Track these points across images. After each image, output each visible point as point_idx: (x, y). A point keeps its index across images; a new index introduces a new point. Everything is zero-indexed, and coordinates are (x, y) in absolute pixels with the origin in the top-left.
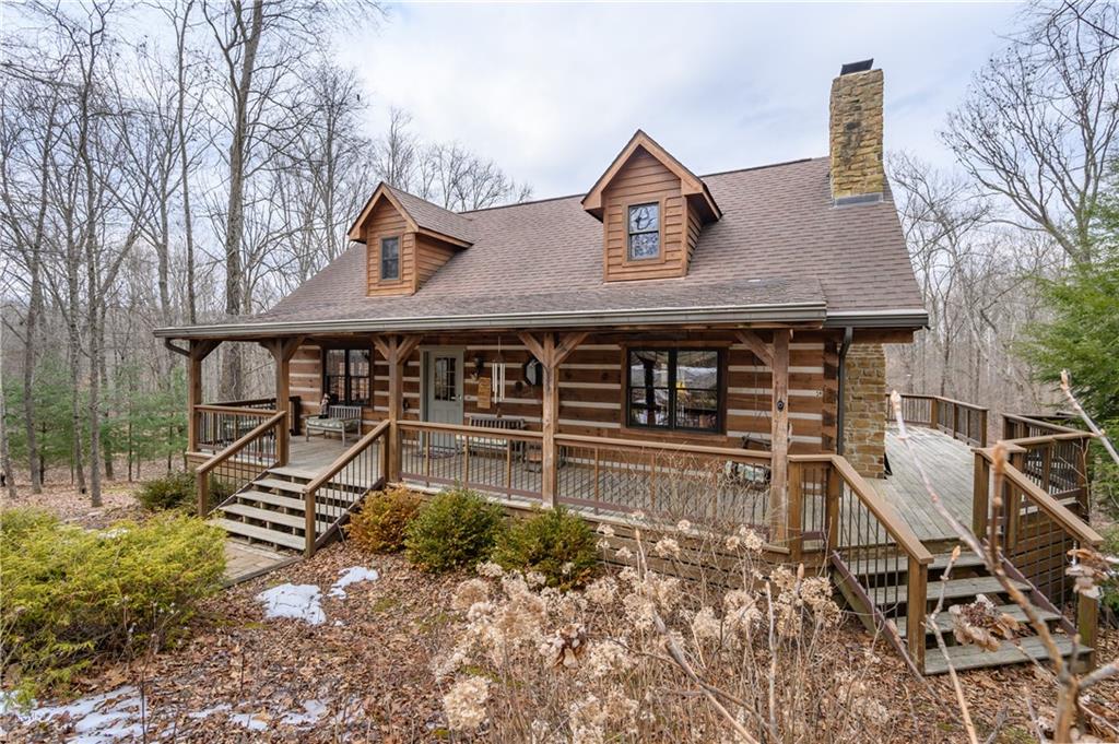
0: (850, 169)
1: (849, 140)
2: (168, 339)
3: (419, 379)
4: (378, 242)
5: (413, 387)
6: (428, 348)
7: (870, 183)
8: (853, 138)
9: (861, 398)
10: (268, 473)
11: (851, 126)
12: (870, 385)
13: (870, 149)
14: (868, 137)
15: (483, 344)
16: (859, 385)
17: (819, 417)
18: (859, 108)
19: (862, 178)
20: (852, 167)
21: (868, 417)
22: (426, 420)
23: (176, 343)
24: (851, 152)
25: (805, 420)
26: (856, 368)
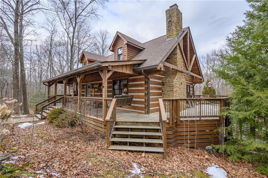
0: (169, 32)
1: (169, 25)
2: (44, 83)
3: (85, 90)
4: (84, 63)
5: (84, 92)
6: (87, 83)
7: (174, 35)
8: (170, 25)
9: (168, 91)
10: (51, 107)
11: (169, 22)
12: (170, 88)
13: (174, 26)
14: (173, 23)
15: (93, 82)
16: (168, 88)
17: (144, 94)
18: (171, 17)
19: (172, 34)
20: (170, 32)
21: (170, 96)
22: (86, 96)
23: (45, 83)
24: (170, 28)
25: (142, 95)
26: (167, 83)
